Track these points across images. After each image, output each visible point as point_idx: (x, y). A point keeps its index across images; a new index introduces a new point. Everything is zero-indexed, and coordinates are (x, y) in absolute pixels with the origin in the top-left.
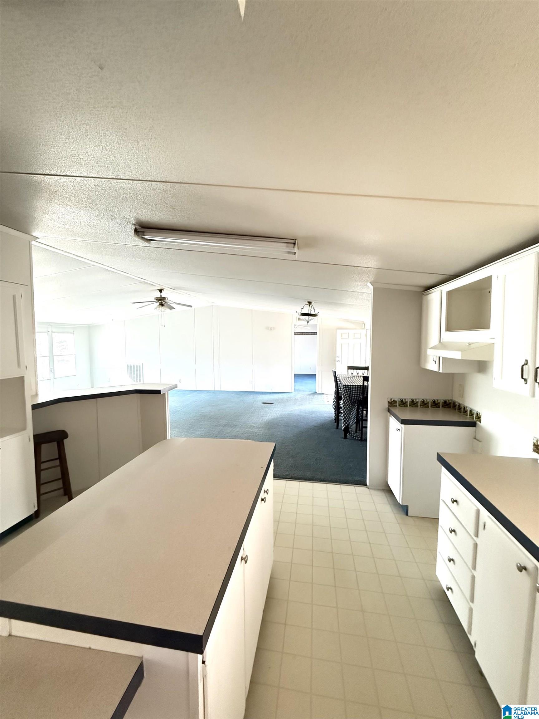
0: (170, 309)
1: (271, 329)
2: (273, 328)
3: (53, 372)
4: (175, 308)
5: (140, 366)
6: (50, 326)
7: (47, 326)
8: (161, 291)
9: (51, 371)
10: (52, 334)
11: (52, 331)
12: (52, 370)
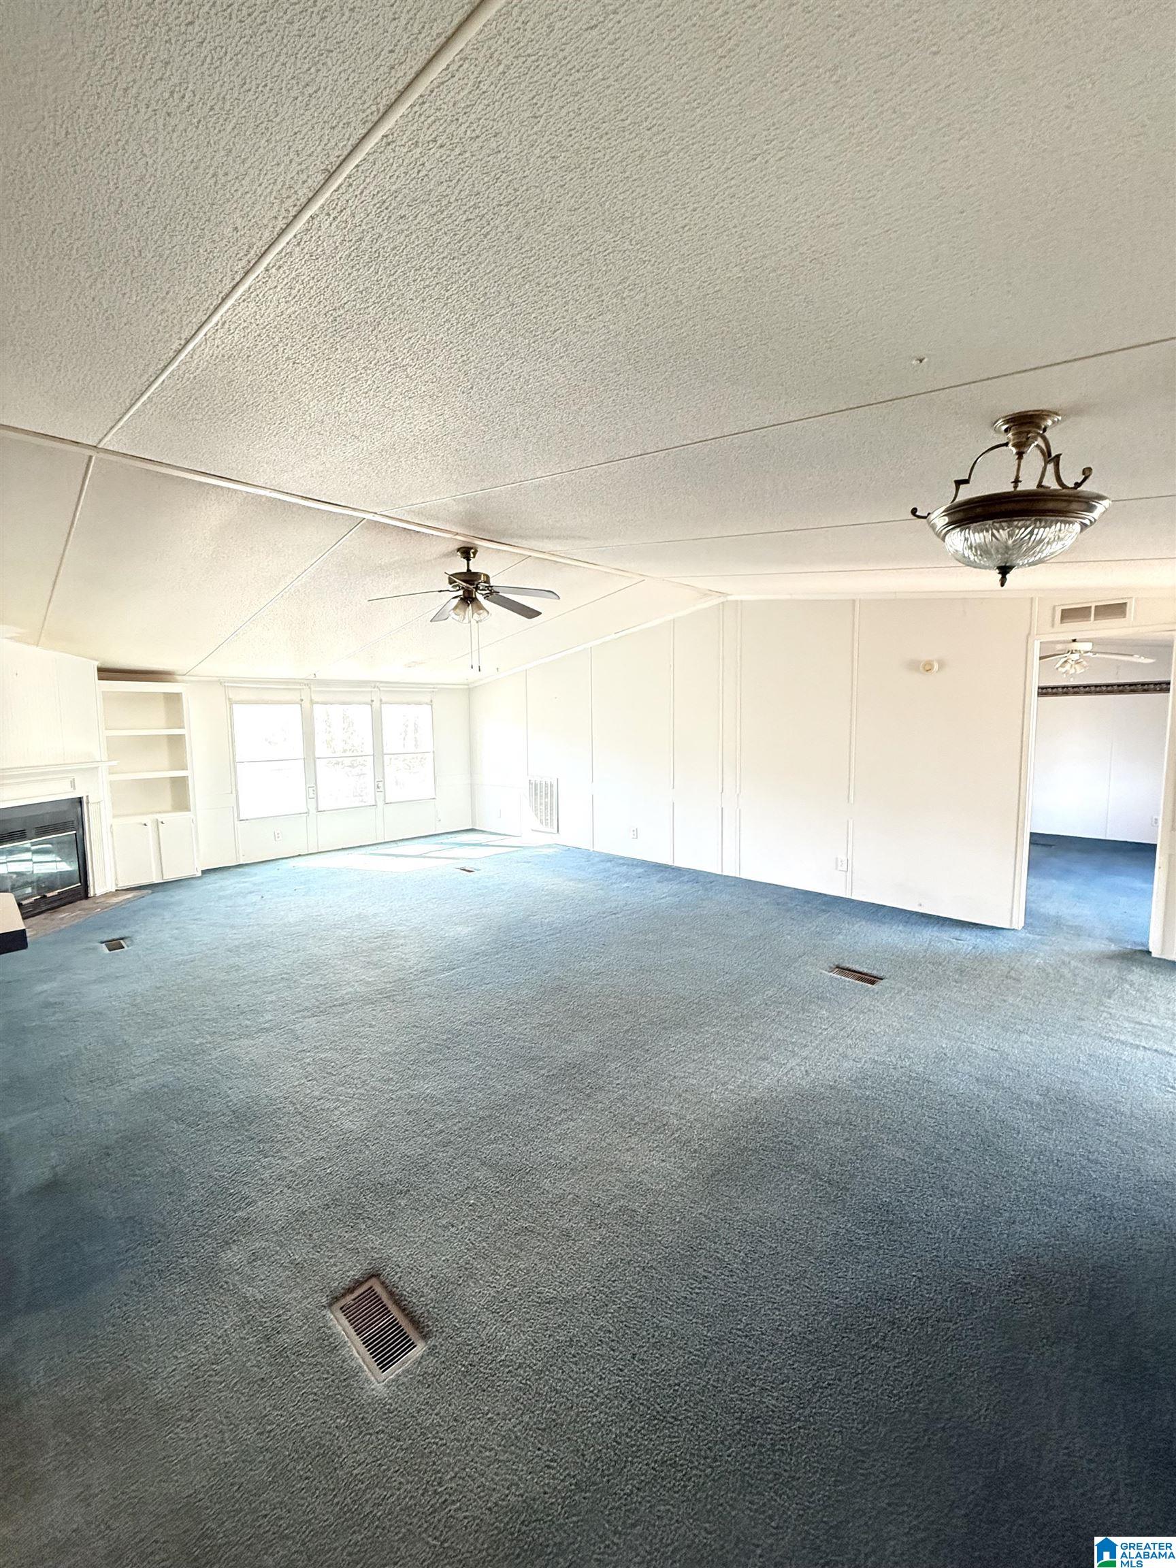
0: (530, 617)
1: (928, 667)
2: (936, 667)
3: (381, 789)
4: (540, 613)
5: (552, 786)
6: (376, 689)
7: (370, 689)
8: (467, 552)
9: (378, 787)
10: (381, 708)
11: (381, 700)
12: (381, 784)
